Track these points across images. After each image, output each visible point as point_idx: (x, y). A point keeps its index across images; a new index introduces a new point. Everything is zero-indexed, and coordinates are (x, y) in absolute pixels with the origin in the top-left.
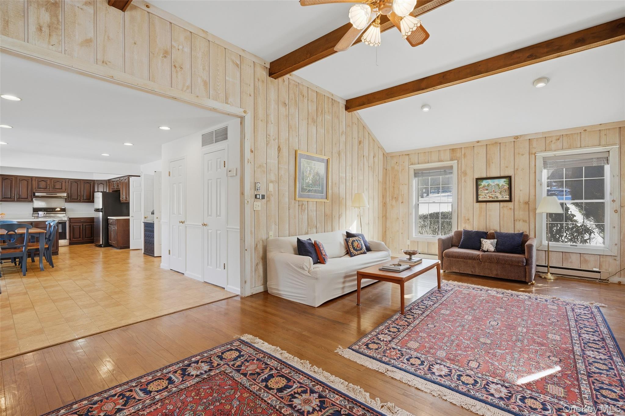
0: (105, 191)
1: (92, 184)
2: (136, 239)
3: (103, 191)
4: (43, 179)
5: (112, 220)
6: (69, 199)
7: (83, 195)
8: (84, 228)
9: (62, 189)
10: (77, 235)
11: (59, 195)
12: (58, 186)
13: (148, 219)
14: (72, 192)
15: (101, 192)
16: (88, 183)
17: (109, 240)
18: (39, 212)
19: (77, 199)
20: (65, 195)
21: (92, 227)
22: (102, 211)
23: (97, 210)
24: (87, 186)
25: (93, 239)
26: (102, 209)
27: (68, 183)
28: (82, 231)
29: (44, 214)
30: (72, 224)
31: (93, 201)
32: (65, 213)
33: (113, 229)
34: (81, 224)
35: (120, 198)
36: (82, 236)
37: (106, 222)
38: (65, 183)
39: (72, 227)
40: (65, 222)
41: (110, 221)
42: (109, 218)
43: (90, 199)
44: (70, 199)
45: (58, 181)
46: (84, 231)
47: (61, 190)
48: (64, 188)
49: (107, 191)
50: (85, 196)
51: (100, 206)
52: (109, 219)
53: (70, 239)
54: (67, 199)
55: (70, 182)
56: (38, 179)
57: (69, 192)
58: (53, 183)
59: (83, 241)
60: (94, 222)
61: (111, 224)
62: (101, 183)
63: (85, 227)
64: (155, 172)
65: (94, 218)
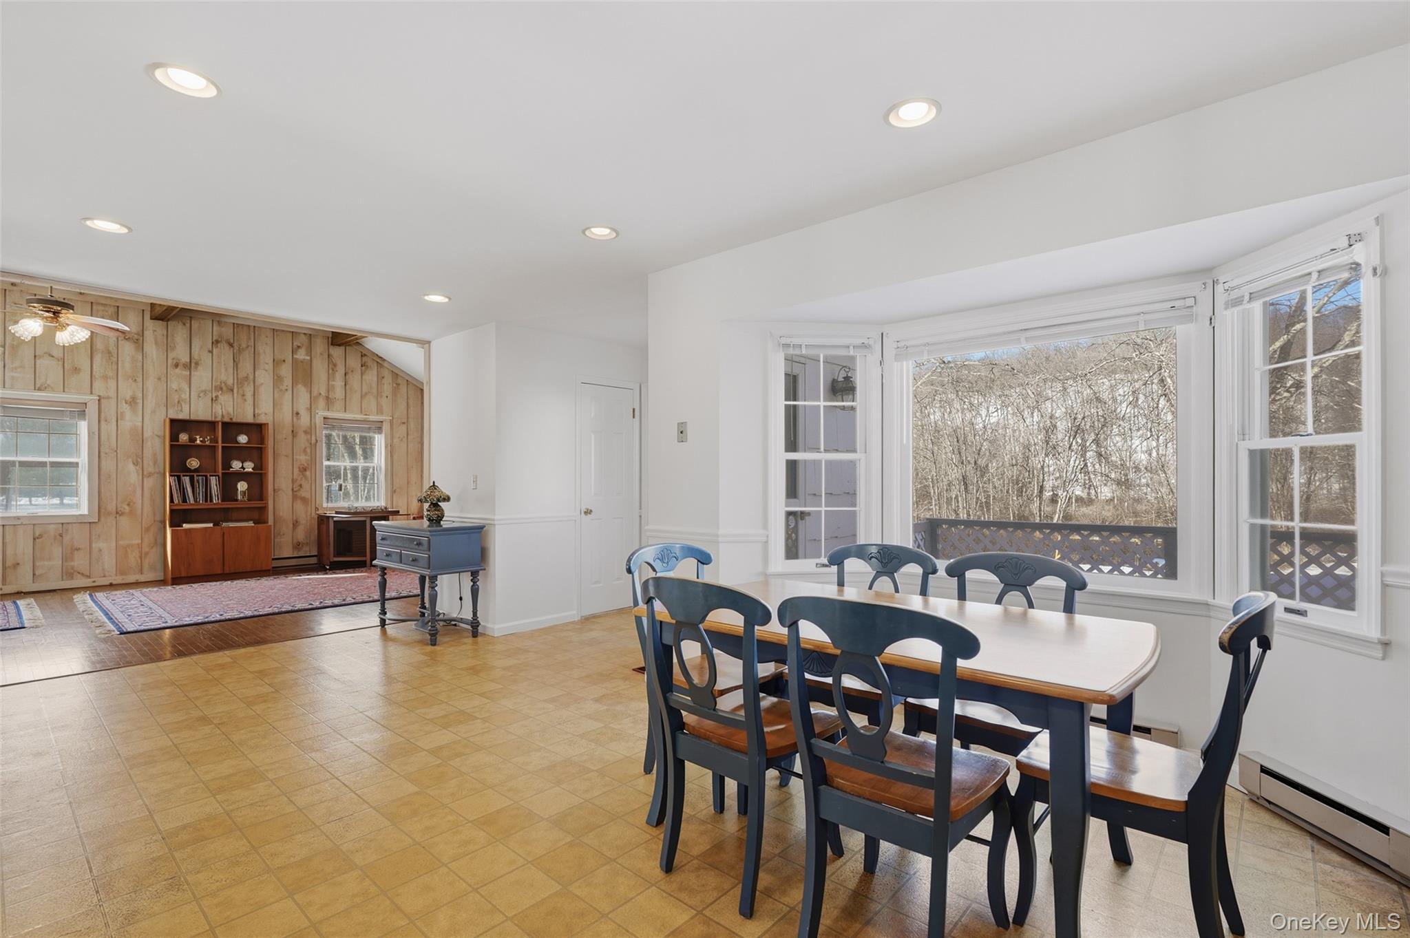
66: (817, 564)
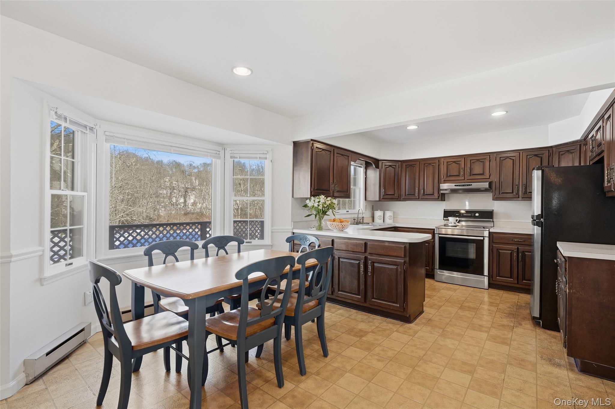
1: (545, 156)
4: (455, 160)
6: (497, 193)
7: (524, 183)
8: (520, 258)
9: (483, 174)
10: (506, 271)
11: (475, 186)
12: (477, 169)
14: (502, 179)
16: (536, 155)
18: (449, 218)
19: (513, 193)
22: (540, 224)
24: (535, 161)
26: (540, 217)
27: (494, 162)
28: (515, 263)
29: (457, 220)
30: (497, 246)
34: (515, 247)
36: (515, 275)
39: (495, 251)
40: (482, 241)
44: (500, 194)
45: (478, 160)
46: (520, 264)
47: (480, 176)
50: (528, 185)
51: (537, 211)
52: (557, 248)
53: (491, 276)
54: (493, 194)
55: (498, 159)
56: (449, 160)
57: (497, 180)
58: (469, 165)
59: (517, 286)
62: (568, 152)
63: (524, 255)
66: (66, 264)
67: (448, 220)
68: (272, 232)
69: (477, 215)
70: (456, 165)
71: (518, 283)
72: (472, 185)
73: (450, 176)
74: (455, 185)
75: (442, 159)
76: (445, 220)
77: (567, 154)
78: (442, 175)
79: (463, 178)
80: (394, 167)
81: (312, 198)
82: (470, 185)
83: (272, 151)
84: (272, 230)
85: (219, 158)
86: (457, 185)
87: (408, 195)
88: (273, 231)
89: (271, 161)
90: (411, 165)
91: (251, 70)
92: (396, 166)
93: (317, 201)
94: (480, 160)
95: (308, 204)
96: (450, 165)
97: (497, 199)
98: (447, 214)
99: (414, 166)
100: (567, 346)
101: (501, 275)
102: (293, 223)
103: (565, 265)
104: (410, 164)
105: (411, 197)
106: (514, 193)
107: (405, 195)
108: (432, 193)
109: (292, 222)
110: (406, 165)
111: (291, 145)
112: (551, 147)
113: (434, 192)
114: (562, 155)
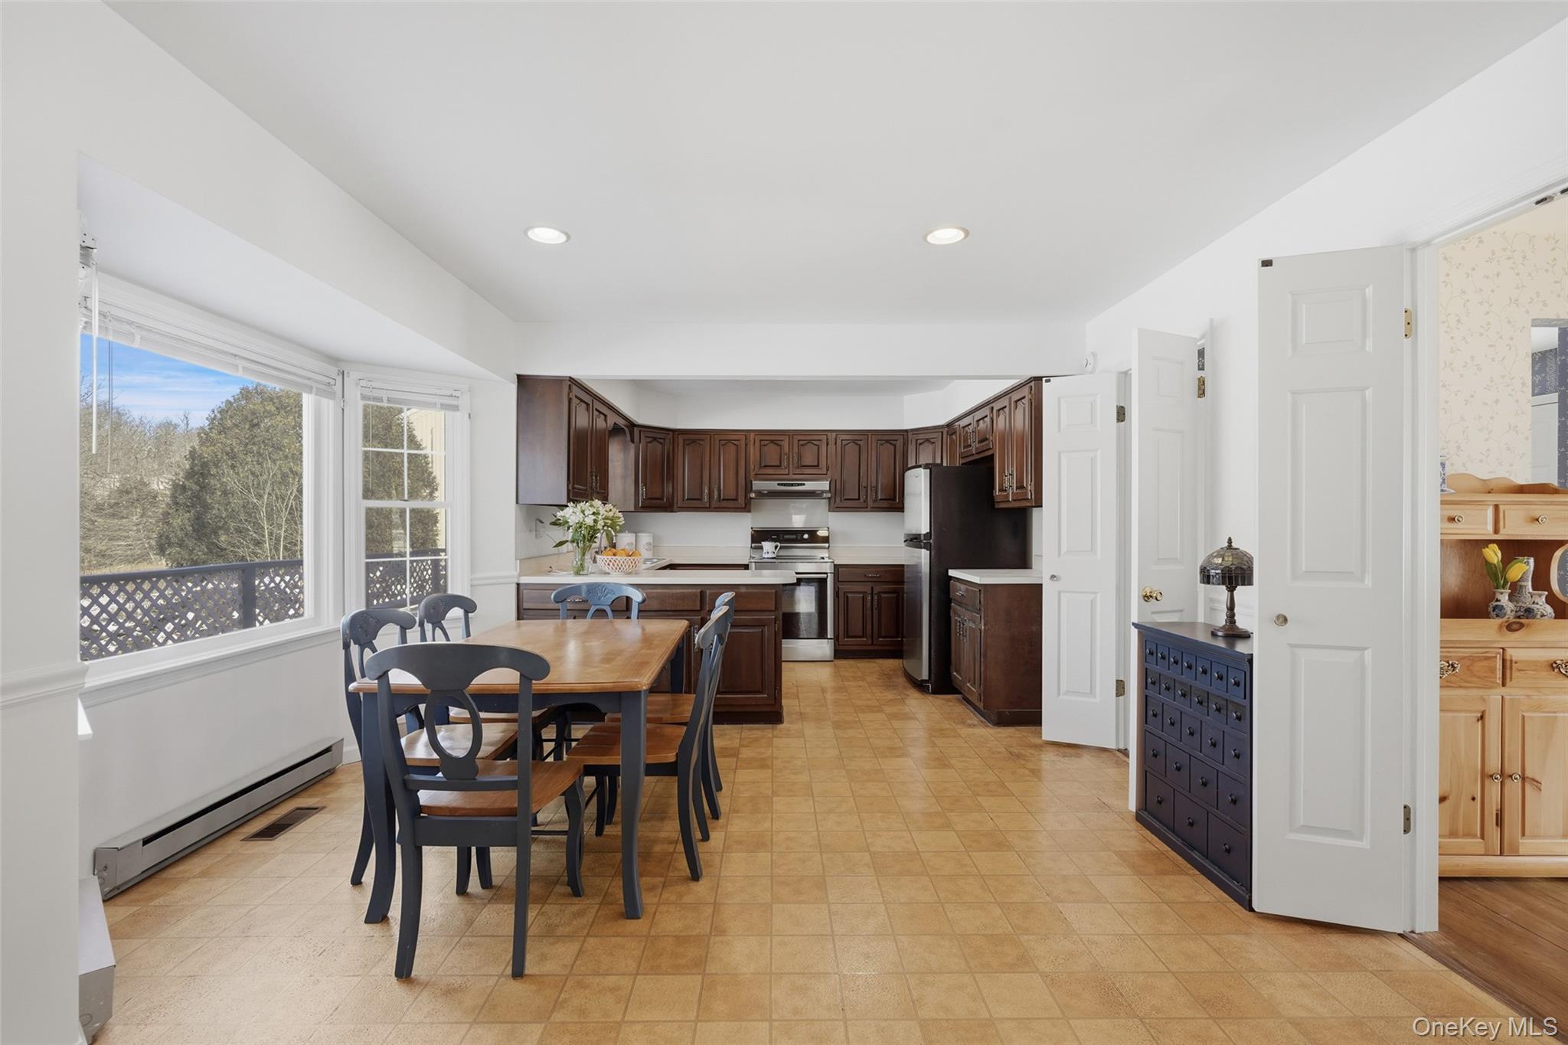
0: (938, 461)
1: (899, 444)
2: (1067, 693)
3: (930, 461)
4: (773, 438)
5: (963, 587)
6: (838, 499)
7: (874, 484)
8: (875, 603)
9: (818, 466)
10: (856, 626)
11: (809, 486)
12: (809, 456)
13: (1164, 604)
14: (845, 477)
15: (926, 466)
16: (887, 441)
17: (953, 668)
18: (764, 545)
19: (859, 499)
20: (824, 485)
21: (898, 597)
22: (928, 547)
23: (914, 540)
24: (887, 451)
25: (901, 643)
26: (928, 536)
27: (834, 448)
28: (869, 613)
29: (776, 547)
30: (844, 587)
31: (900, 508)
32: (827, 545)
33: (969, 624)
34: (867, 589)
35: (993, 487)
36: (869, 632)
37: (942, 585)
38: (827, 444)
39: (841, 595)
40: (825, 580)
41: (959, 591)
42: (952, 573)
43: (894, 502)
44: (842, 500)
45: (810, 442)
46: (875, 613)
47: (815, 470)
48: (823, 463)
49: (945, 464)
50: (879, 487)
51: (924, 528)
52: (951, 578)
53: (836, 638)
54: (833, 500)
55: (839, 442)
56: (763, 438)
57: (837, 477)
58: (796, 450)
59: (872, 648)
60: (902, 582)
61: (960, 604)
62: (927, 440)
63: (880, 598)
64: (1267, 263)
65: (903, 565)
67: (762, 548)
68: (472, 586)
69: (806, 536)
70: (776, 446)
71: (872, 644)
72: (804, 484)
73: (765, 466)
74: (778, 484)
75: (752, 434)
76: (755, 548)
77: (926, 444)
78: (751, 463)
79: (787, 470)
80: (662, 441)
81: (571, 504)
82: (801, 485)
83: (469, 391)
84: (471, 580)
85: (331, 395)
86: (782, 485)
87: (688, 499)
88: (475, 582)
89: (470, 415)
90: (694, 441)
91: (567, 234)
92: (664, 439)
93: (591, 513)
94: (814, 442)
95: (569, 518)
96: (766, 447)
97: (838, 509)
98: (759, 536)
99: (701, 442)
100: (982, 698)
101: (850, 634)
102: (518, 561)
103: (980, 597)
104: (694, 438)
105: (696, 504)
106: (862, 500)
107: (683, 500)
108: (734, 498)
109: (516, 560)
110: (684, 440)
111: (514, 383)
112: (906, 431)
113: (737, 495)
114: (920, 444)
